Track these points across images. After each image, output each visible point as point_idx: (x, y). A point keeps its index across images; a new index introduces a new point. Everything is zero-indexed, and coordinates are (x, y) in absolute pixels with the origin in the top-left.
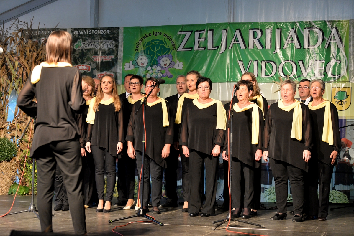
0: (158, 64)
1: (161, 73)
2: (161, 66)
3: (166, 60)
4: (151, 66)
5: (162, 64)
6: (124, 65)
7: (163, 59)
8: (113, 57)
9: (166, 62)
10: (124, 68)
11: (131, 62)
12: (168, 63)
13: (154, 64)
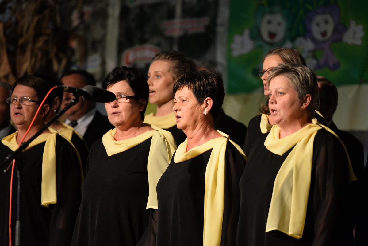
0: (306, 33)
1: (314, 57)
2: (314, 40)
3: (326, 22)
4: (293, 40)
5: (316, 32)
6: (230, 40)
7: (319, 18)
8: (205, 21)
9: (324, 27)
10: (229, 50)
11: (247, 33)
12: (330, 28)
13: (298, 35)
